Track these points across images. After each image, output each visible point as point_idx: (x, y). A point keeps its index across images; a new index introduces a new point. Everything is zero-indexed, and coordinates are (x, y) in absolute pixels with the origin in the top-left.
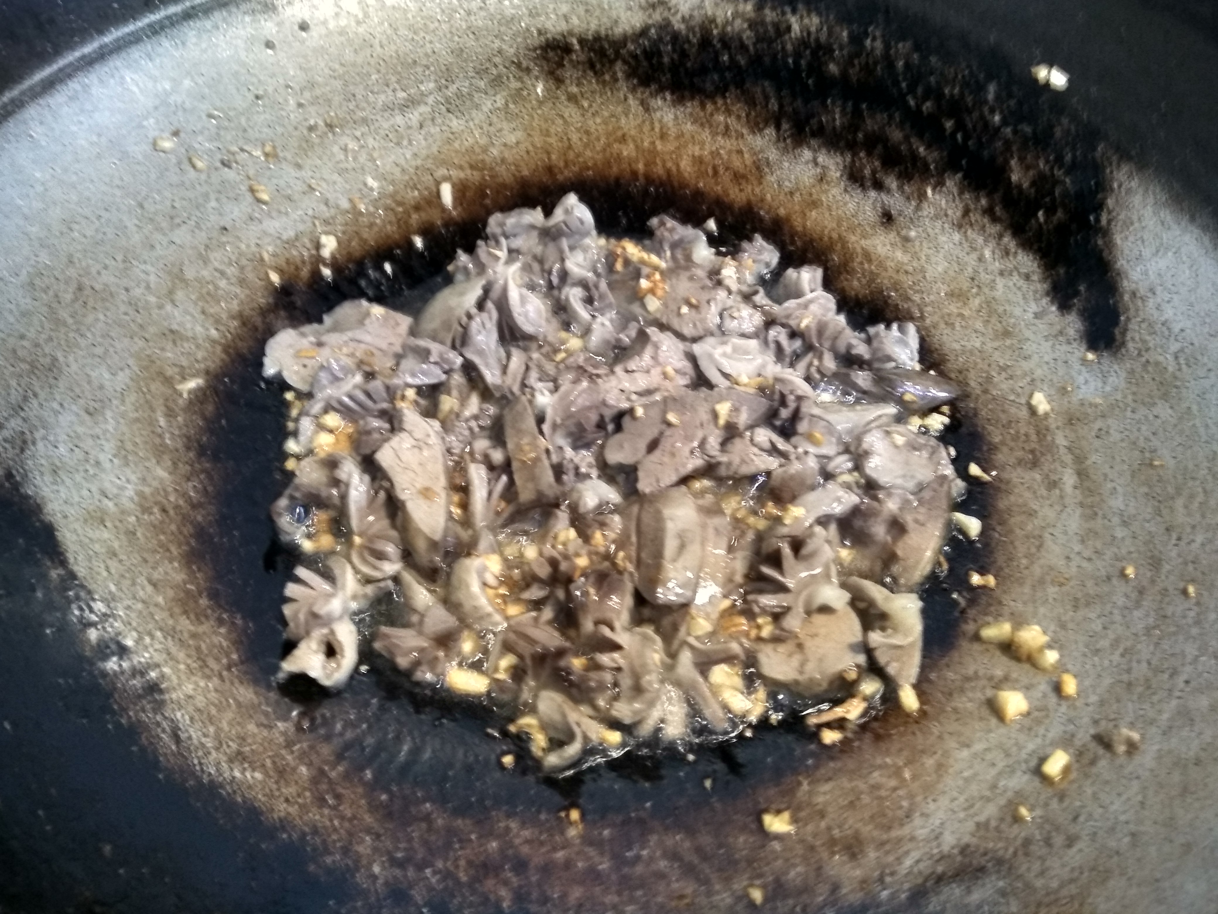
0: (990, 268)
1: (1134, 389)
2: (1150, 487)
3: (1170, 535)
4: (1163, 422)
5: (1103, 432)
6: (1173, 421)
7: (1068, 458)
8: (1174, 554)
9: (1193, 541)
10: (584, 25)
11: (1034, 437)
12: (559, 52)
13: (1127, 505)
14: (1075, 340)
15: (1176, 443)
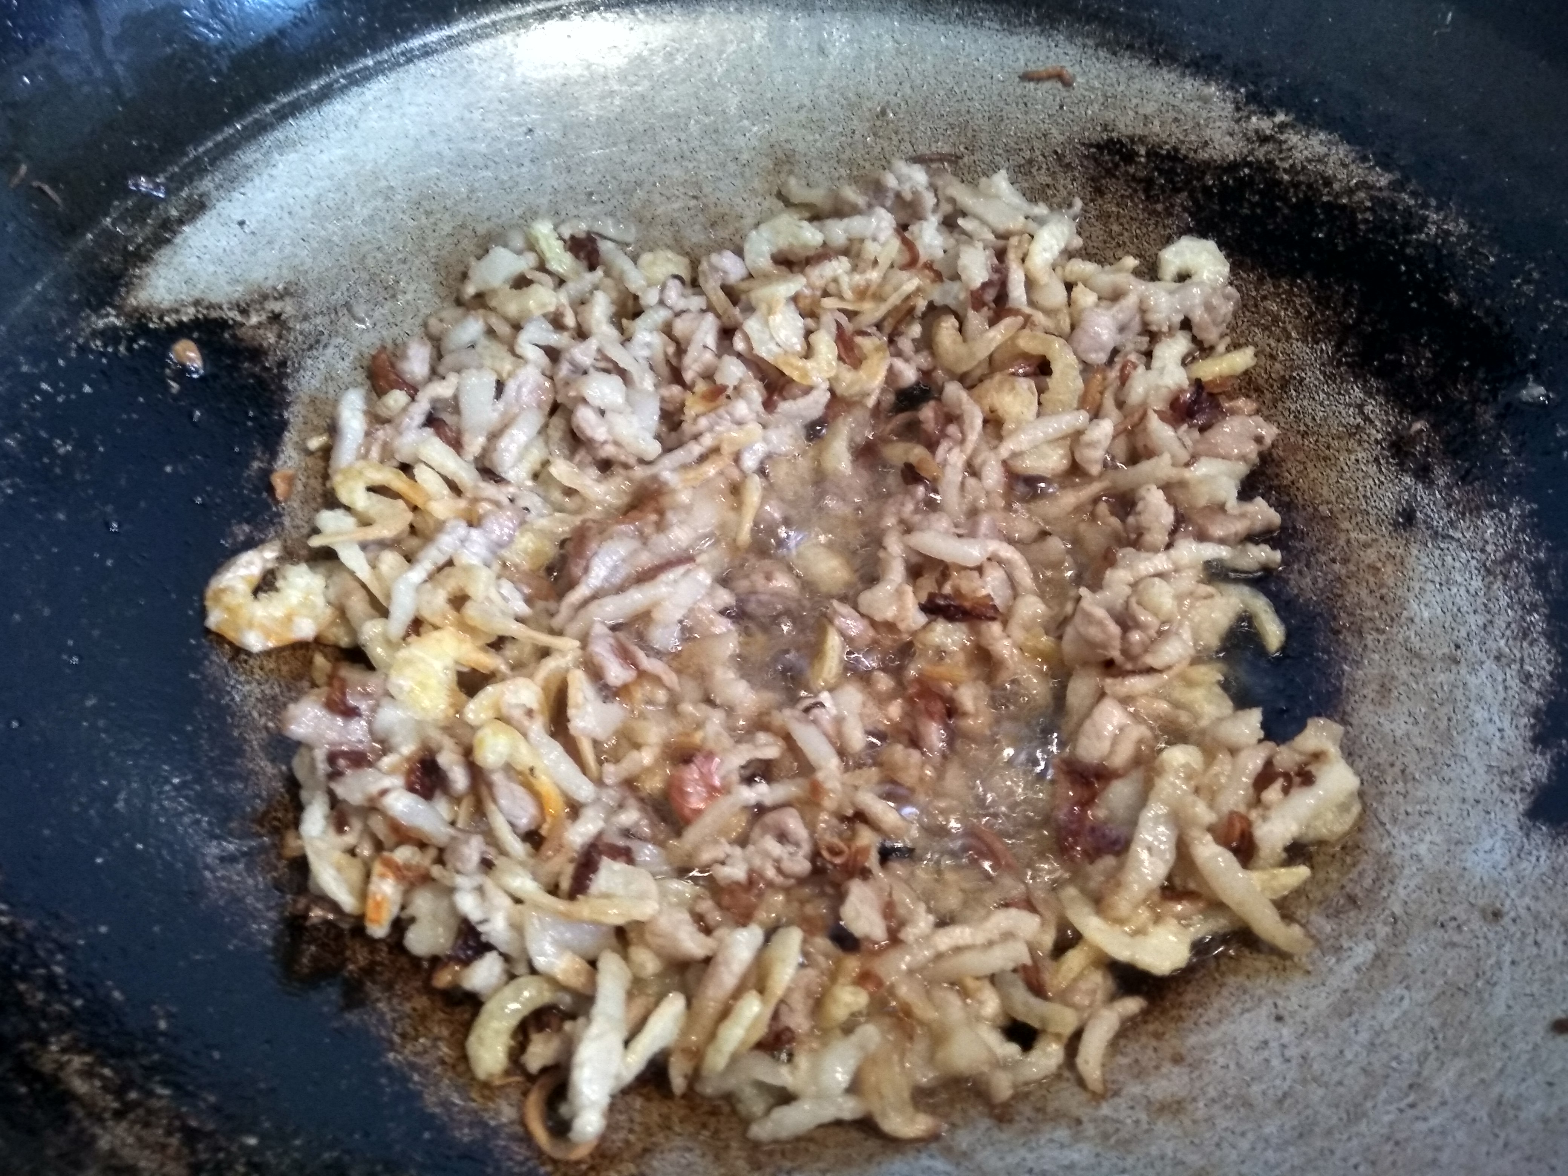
0: (1490, 642)
1: (1542, 894)
2: (1444, 1024)
3: (1407, 1095)
4: (1538, 956)
5: (1454, 924)
6: (1550, 960)
7: (1383, 930)
8: (1386, 1119)
9: (1425, 1119)
10: (1164, 136)
11: (1367, 882)
12: (1117, 158)
13: (1395, 1027)
14: (1522, 790)
15: (1528, 991)
